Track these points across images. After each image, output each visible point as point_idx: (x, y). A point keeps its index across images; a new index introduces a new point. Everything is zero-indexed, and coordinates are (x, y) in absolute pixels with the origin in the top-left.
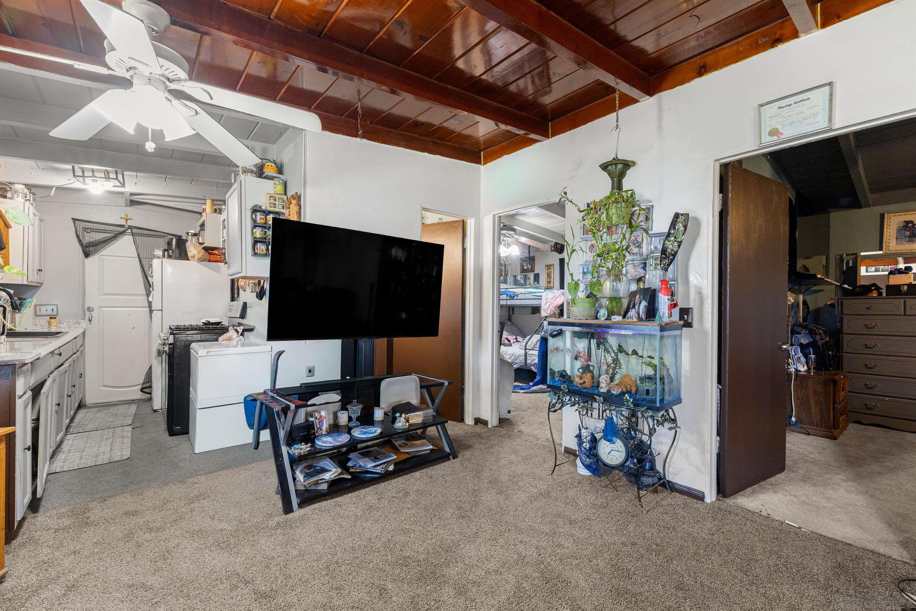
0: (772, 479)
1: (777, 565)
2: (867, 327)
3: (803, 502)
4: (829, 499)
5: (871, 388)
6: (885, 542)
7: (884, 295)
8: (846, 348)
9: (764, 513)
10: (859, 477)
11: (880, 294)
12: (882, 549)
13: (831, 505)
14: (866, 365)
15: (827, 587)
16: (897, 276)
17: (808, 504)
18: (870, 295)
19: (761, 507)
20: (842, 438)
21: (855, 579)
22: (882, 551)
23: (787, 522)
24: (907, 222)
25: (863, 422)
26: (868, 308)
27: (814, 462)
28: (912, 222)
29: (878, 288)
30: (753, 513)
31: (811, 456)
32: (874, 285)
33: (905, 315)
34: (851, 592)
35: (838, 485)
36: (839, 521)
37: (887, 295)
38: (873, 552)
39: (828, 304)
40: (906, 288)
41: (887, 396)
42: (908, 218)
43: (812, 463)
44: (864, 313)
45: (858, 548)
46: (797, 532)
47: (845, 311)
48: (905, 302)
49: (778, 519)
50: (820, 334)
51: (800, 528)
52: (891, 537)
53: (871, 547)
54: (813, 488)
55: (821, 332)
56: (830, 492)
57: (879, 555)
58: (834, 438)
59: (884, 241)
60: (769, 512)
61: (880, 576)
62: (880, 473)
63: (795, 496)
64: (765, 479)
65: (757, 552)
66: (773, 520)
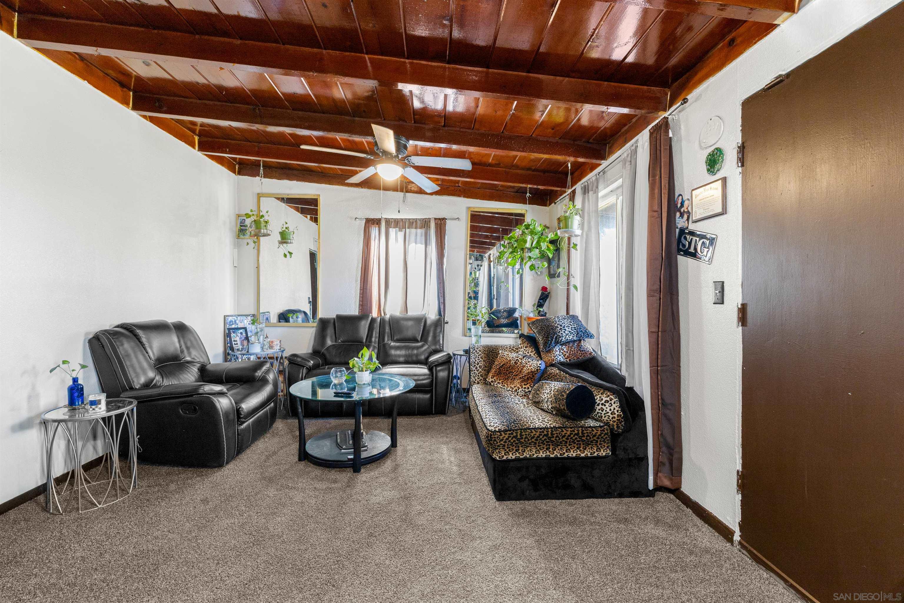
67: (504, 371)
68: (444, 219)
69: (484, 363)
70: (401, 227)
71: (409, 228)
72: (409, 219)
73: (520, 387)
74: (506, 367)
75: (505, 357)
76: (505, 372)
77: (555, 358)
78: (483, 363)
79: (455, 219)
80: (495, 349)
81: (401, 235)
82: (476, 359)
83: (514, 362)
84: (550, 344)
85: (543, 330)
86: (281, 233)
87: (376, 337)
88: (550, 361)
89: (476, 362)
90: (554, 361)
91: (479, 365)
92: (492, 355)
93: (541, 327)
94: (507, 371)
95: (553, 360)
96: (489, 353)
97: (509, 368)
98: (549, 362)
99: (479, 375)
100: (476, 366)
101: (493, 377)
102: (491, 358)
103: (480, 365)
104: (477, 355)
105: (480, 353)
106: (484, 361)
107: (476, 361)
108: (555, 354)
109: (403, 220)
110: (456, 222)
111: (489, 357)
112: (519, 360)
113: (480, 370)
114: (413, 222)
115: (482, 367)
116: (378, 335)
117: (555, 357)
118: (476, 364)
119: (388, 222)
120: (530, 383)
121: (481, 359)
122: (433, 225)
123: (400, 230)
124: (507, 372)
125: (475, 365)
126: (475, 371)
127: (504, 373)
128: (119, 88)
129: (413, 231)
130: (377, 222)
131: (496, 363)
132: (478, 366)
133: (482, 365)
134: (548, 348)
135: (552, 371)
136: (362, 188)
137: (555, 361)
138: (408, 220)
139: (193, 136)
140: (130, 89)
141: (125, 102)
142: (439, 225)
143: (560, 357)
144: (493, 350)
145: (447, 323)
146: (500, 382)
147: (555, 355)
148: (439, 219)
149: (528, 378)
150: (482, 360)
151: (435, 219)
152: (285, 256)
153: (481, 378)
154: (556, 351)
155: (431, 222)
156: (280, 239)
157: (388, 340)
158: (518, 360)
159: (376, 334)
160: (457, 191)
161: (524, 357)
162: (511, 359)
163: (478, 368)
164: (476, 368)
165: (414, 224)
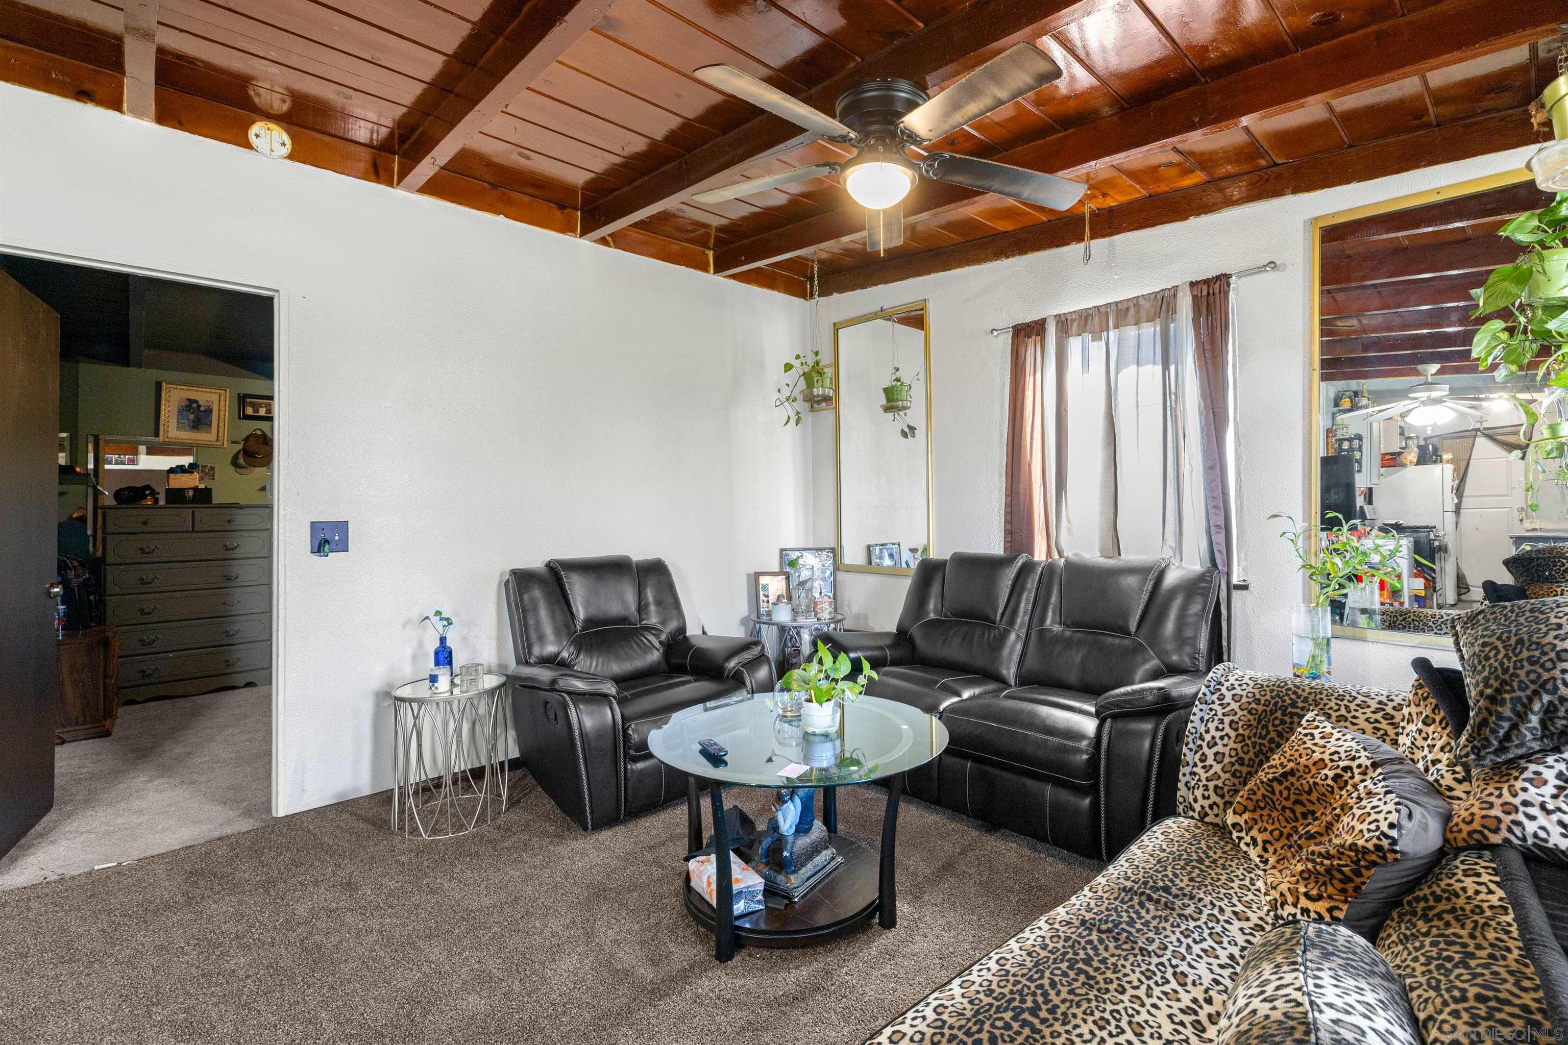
0: (38, 828)
1: (114, 922)
2: (142, 550)
3: (107, 833)
4: (140, 812)
5: (150, 644)
6: (229, 822)
7: (162, 502)
8: (111, 588)
9: (53, 877)
10: (165, 770)
11: (156, 501)
12: (229, 830)
13: (147, 817)
14: (141, 610)
15: (190, 901)
16: (179, 475)
17: (115, 832)
18: (143, 502)
19: (42, 872)
20: (117, 731)
21: (215, 876)
22: (229, 832)
23: (96, 868)
24: (191, 401)
25: (138, 699)
26: (145, 523)
27: (93, 777)
28: (196, 401)
29: (154, 493)
30: (34, 886)
31: (85, 770)
32: (148, 487)
33: (193, 531)
34: (217, 888)
35: (143, 790)
36: (164, 829)
37: (167, 502)
38: (219, 839)
39: (75, 515)
40: (191, 493)
41: (171, 652)
42: (193, 395)
43: (91, 779)
44: (140, 530)
45: (203, 845)
46: (118, 871)
47: (111, 528)
48: (193, 513)
49: (81, 871)
50: (75, 568)
51: (120, 864)
52: (231, 814)
53: (216, 834)
54: (111, 810)
55: (76, 564)
56: (136, 804)
57: (228, 837)
58: (107, 734)
59: (162, 423)
60: (60, 871)
61: (237, 856)
62: (188, 754)
63: (89, 832)
64: (24, 833)
65: (73, 929)
66: (73, 878)
67: (1287, 799)
68: (1223, 280)
69: (1238, 746)
70: (1097, 328)
71: (1116, 327)
72: (1116, 303)
73: (1290, 899)
74: (1297, 784)
75: (1309, 744)
76: (1288, 804)
77: (1507, 819)
78: (1232, 745)
79: (1261, 269)
80: (1306, 700)
81: (1097, 349)
82: (1212, 726)
83: (1331, 774)
84: (1507, 737)
85: (1487, 658)
86: (886, 390)
87: (1025, 613)
88: (1476, 825)
89: (1208, 737)
90: (1496, 831)
91: (1215, 750)
92: (1283, 722)
93: (1485, 645)
94: (1297, 802)
95: (1492, 824)
96: (1272, 712)
97: (1309, 792)
98: (1466, 828)
99: (1211, 785)
100: (1205, 749)
101: (1242, 808)
102: (1273, 734)
103: (1219, 748)
104: (1220, 711)
105: (1234, 706)
106: (1241, 738)
107: (1207, 731)
108: (1522, 796)
109: (1102, 310)
110: (1269, 276)
111: (1265, 727)
112: (1356, 771)
113: (1217, 768)
114: (1128, 309)
115: (1227, 760)
116: (1030, 607)
117: (1510, 809)
118: (1204, 744)
119: (1064, 324)
120: (1330, 897)
121: (1228, 730)
122: (1185, 303)
123: (1096, 337)
124: (1299, 809)
125: (1200, 747)
126: (1195, 765)
127: (1284, 808)
128: (557, 213)
129: (1131, 332)
130: (1035, 329)
131: (1276, 760)
132: (1210, 753)
133: (1226, 750)
134: (1497, 752)
135: (1469, 882)
136: (1007, 257)
137: (1504, 833)
138: (1114, 307)
139: (704, 252)
140: (576, 209)
141: (567, 228)
142: (1204, 300)
143: (1542, 820)
144: (1294, 704)
145: (1245, 587)
146: (1260, 839)
147: (1517, 801)
148: (1206, 282)
149: (1328, 871)
150: (1233, 734)
151: (1192, 284)
152: (904, 435)
153: (1214, 798)
154: (1538, 781)
155: (1180, 295)
156: (885, 402)
157: (1053, 622)
158: (1350, 768)
159: (1026, 605)
160: (1267, 181)
161: (1375, 765)
162: (1326, 757)
163: (1210, 761)
164: (1203, 758)
165: (1132, 311)
